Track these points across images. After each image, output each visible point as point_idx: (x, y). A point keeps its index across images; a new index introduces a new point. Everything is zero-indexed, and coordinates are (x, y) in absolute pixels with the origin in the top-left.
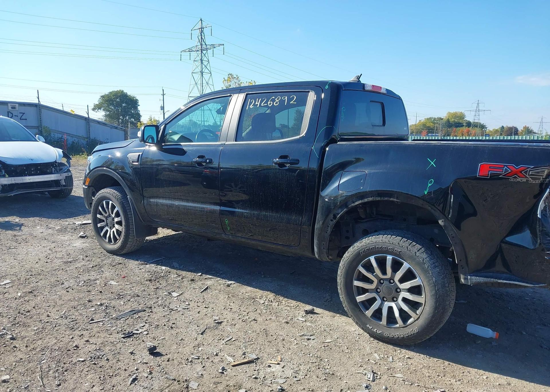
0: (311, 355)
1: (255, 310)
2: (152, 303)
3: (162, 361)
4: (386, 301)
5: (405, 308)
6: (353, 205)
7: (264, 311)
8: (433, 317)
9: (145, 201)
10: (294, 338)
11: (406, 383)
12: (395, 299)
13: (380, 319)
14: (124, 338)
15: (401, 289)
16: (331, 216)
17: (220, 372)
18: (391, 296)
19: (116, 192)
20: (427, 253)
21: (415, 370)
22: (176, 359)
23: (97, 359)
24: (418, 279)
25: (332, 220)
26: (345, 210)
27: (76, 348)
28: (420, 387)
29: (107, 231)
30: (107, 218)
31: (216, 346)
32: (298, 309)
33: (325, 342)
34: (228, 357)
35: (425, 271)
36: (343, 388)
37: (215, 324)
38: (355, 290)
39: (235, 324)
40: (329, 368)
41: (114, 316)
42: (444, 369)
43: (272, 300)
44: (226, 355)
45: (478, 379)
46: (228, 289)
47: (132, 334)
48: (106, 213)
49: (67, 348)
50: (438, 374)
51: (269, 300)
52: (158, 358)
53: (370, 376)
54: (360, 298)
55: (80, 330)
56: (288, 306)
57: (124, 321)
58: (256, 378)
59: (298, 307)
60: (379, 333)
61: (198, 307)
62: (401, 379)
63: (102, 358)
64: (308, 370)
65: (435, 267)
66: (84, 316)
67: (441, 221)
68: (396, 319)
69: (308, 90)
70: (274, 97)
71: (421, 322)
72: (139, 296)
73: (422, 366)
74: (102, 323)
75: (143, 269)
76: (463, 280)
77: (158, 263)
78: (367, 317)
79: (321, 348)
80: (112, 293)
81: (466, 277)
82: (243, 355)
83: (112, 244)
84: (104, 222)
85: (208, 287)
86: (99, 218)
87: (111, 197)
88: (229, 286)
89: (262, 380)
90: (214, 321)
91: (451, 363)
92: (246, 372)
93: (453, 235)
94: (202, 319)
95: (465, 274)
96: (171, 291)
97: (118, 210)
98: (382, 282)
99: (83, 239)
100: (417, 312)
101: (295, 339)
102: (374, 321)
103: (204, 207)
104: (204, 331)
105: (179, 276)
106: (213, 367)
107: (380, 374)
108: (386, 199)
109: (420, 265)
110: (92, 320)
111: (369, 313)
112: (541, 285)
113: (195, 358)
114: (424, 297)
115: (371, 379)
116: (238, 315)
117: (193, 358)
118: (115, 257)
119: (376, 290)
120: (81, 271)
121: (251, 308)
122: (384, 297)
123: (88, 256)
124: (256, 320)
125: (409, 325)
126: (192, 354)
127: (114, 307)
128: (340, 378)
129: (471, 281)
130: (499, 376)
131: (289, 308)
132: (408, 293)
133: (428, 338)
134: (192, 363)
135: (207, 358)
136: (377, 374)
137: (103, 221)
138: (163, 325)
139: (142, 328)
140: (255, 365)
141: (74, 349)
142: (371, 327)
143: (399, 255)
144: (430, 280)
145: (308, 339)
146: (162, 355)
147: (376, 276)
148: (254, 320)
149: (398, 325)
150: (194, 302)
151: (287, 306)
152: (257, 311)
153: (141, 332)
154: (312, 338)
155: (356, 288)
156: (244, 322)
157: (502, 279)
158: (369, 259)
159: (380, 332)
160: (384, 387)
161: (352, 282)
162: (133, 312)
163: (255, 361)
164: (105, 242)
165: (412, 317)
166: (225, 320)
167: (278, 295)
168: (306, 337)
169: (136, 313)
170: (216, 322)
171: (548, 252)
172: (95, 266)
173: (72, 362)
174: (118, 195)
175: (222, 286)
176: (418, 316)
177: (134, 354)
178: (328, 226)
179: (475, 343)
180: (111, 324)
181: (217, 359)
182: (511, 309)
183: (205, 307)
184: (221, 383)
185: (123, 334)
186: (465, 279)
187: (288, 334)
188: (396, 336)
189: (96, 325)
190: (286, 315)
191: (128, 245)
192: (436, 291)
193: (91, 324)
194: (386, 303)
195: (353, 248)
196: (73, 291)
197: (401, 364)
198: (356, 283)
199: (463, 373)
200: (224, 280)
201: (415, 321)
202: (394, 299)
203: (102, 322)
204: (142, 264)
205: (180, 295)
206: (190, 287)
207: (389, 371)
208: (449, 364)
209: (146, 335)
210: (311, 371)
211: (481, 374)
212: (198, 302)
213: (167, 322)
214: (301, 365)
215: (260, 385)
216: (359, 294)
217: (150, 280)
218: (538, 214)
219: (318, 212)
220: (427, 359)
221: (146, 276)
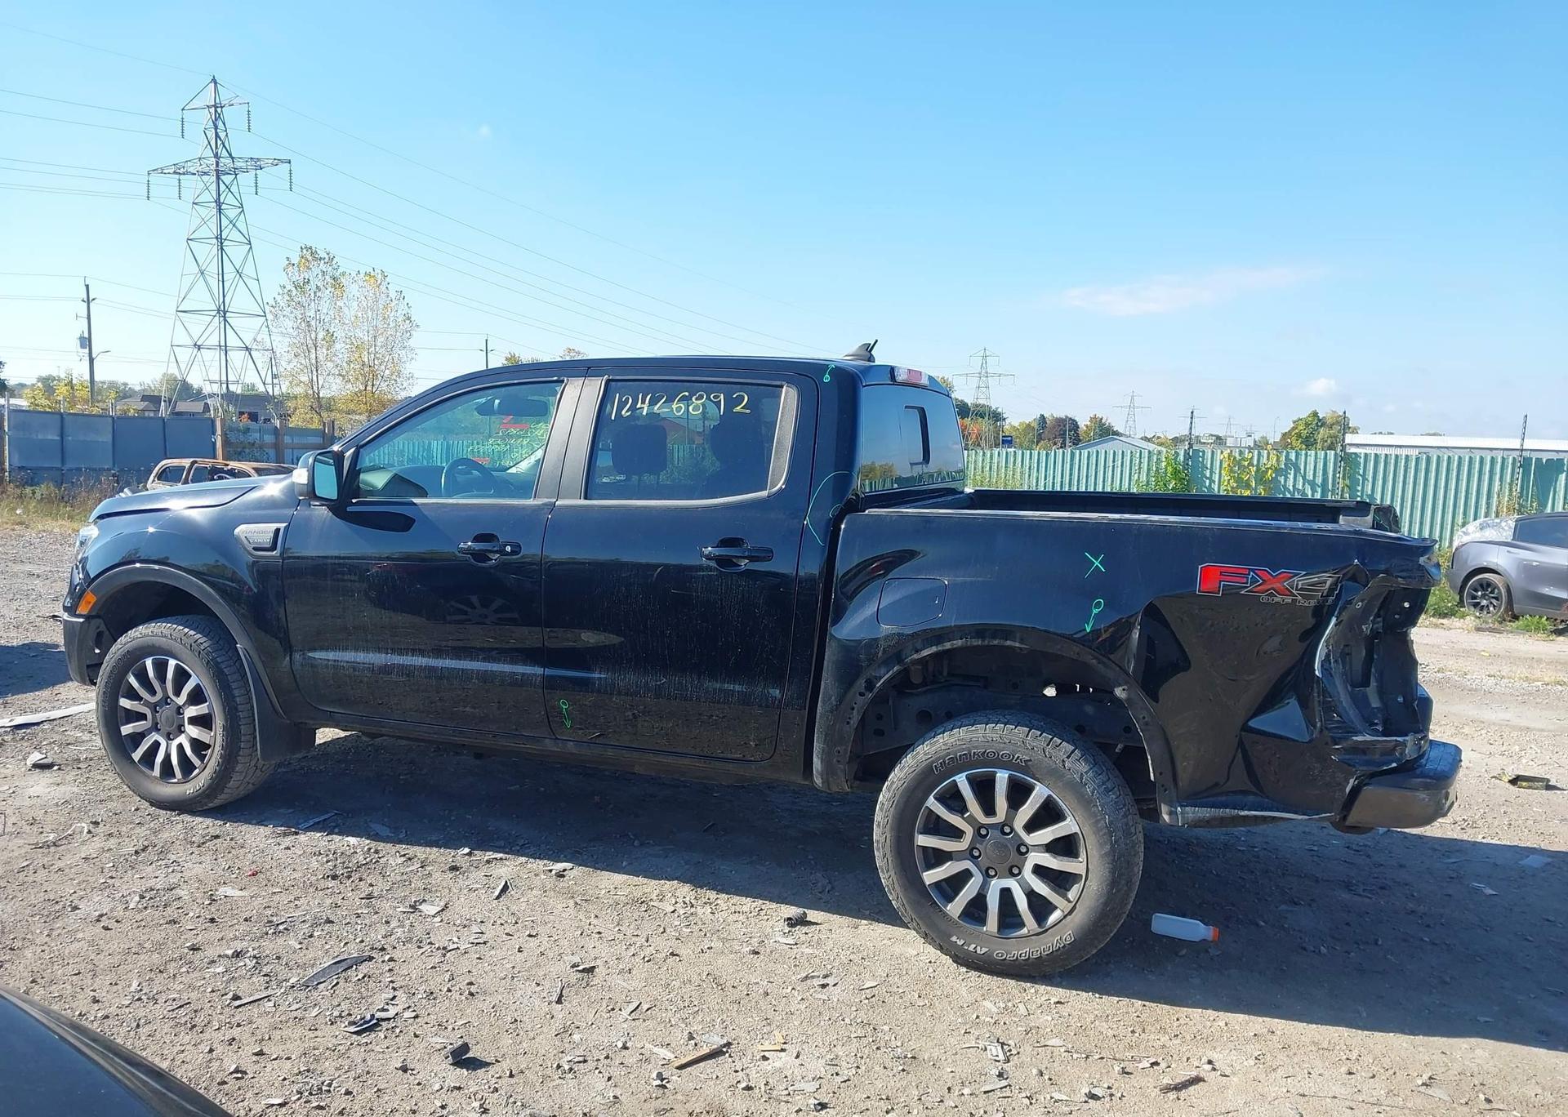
0: (847, 1021)
1: (662, 930)
2: (380, 937)
3: (497, 1078)
4: (995, 875)
5: (1042, 888)
6: (915, 656)
7: (684, 929)
8: (1106, 904)
9: (297, 656)
10: (790, 988)
11: (1075, 1056)
12: (1015, 871)
13: (982, 921)
14: (357, 1033)
15: (1030, 847)
16: (861, 683)
17: (656, 1086)
18: (1007, 865)
19: (192, 633)
20: (1086, 761)
21: (1081, 1027)
22: (528, 1068)
23: (317, 1094)
24: (1068, 819)
25: (862, 694)
26: (895, 669)
27: (239, 1075)
28: (1105, 1060)
29: (156, 745)
30: (154, 708)
31: (611, 1026)
32: (766, 917)
33: (863, 987)
34: (656, 1050)
35: (1086, 802)
36: (949, 1085)
37: (579, 975)
38: (918, 856)
39: (630, 970)
40: (899, 1044)
41: (293, 980)
42: (1138, 1017)
43: (693, 901)
44: (647, 1045)
45: (1212, 1029)
46: (563, 883)
47: (375, 1021)
48: (153, 692)
49: (212, 1078)
50: (1130, 1030)
51: (685, 903)
52: (481, 1072)
53: (996, 1050)
54: (930, 877)
55: (219, 1029)
56: (739, 912)
57: (332, 991)
58: (748, 1088)
59: (762, 913)
60: (982, 953)
61: (511, 937)
62: (1063, 1050)
63: (329, 1091)
64: (856, 1055)
65: (1108, 791)
66: (205, 991)
67: (1121, 688)
68: (1020, 916)
69: (778, 383)
70: (687, 394)
71: (1079, 917)
72: (332, 922)
73: (1092, 1017)
74: (271, 1004)
75: (293, 846)
76: (1166, 817)
77: (329, 827)
78: (951, 919)
79: (861, 1002)
80: (246, 920)
81: (1173, 809)
82: (689, 1040)
83: (175, 780)
84: (146, 720)
85: (506, 882)
86: (129, 708)
87: (177, 647)
88: (563, 876)
89: (765, 1092)
90: (573, 967)
91: (1147, 1003)
92: (717, 1077)
93: (1146, 719)
94: (538, 965)
95: (1170, 804)
96: (415, 902)
97: (198, 686)
98: (983, 832)
99: (47, 773)
100: (1070, 897)
101: (793, 989)
102: (968, 925)
103: (495, 669)
104: (561, 996)
105: (410, 859)
106: (632, 1076)
107: (1013, 1044)
108: (996, 642)
109: (1075, 788)
110: (236, 998)
111: (955, 908)
112: (1324, 815)
113: (576, 1060)
114: (1085, 860)
115: (1001, 1057)
116: (625, 947)
117: (570, 1061)
118: (188, 818)
119: (970, 853)
120: (107, 866)
121: (648, 928)
122: (988, 869)
123: (98, 823)
124: (677, 955)
125: (1049, 928)
126: (562, 1052)
127: (278, 958)
128: (934, 1065)
129: (1183, 818)
130: (1246, 1017)
131: (742, 918)
132: (1047, 855)
133: (1094, 951)
134: (575, 1072)
135: (607, 1057)
136: (1009, 1046)
137: (143, 717)
138: (446, 989)
139: (393, 1002)
140: (730, 1060)
141: (238, 1079)
142: (962, 942)
143: (1026, 768)
144: (1097, 821)
145: (824, 986)
146: (487, 1064)
147: (971, 821)
148: (672, 954)
149: (1025, 931)
150: (493, 925)
151: (735, 912)
152: (668, 930)
153: (397, 1014)
154: (829, 981)
155: (921, 850)
156: (648, 961)
157: (1246, 808)
158: (955, 781)
159: (984, 950)
160: (1035, 1071)
161: (912, 839)
162: (344, 965)
163: (724, 1050)
164: (148, 777)
165: (1056, 908)
166: (599, 962)
167: (702, 888)
168: (816, 982)
169: (352, 967)
170: (581, 968)
171: (1337, 747)
172: (143, 850)
173: (250, 1110)
174: (199, 641)
175: (543, 877)
176: (1072, 905)
177: (412, 1070)
178: (853, 709)
179: (1177, 955)
180: (297, 1003)
181: (631, 1058)
182: (1217, 875)
183: (530, 936)
184: (672, 1109)
185: (352, 1023)
186: (1170, 813)
187: (772, 980)
188: (1024, 955)
189: (255, 1010)
190: (742, 934)
191: (232, 782)
192: (1112, 846)
193: (240, 1009)
194: (994, 882)
195: (914, 758)
196: (119, 925)
197: (1050, 1018)
198: (922, 840)
199: (1178, 1020)
200: (541, 862)
201: (1065, 917)
202: (1013, 871)
203: (269, 1000)
204: (285, 835)
205: (443, 910)
206: (458, 886)
207: (1030, 1034)
208: (1144, 1006)
209: (412, 1020)
210: (865, 1057)
211: (1212, 1019)
212: (502, 924)
213: (449, 981)
214: (835, 1046)
215: (766, 1101)
216: (930, 866)
217: (334, 877)
218: (1316, 668)
219: (824, 674)
220: (1097, 1000)
221: (314, 865)
